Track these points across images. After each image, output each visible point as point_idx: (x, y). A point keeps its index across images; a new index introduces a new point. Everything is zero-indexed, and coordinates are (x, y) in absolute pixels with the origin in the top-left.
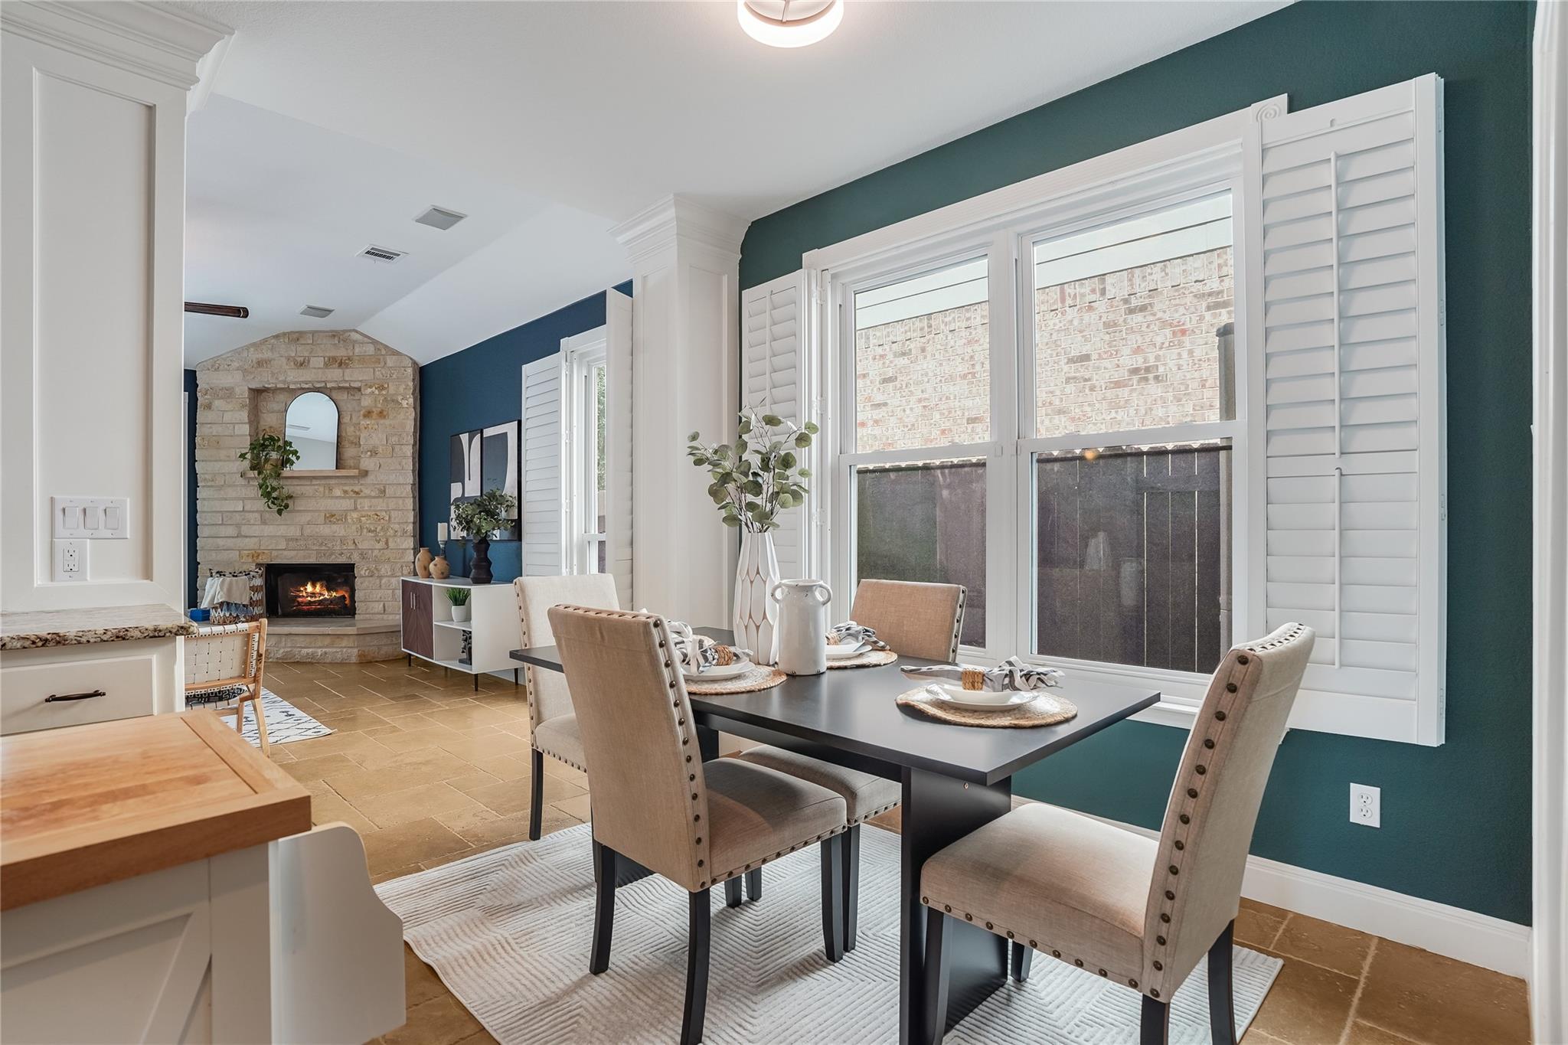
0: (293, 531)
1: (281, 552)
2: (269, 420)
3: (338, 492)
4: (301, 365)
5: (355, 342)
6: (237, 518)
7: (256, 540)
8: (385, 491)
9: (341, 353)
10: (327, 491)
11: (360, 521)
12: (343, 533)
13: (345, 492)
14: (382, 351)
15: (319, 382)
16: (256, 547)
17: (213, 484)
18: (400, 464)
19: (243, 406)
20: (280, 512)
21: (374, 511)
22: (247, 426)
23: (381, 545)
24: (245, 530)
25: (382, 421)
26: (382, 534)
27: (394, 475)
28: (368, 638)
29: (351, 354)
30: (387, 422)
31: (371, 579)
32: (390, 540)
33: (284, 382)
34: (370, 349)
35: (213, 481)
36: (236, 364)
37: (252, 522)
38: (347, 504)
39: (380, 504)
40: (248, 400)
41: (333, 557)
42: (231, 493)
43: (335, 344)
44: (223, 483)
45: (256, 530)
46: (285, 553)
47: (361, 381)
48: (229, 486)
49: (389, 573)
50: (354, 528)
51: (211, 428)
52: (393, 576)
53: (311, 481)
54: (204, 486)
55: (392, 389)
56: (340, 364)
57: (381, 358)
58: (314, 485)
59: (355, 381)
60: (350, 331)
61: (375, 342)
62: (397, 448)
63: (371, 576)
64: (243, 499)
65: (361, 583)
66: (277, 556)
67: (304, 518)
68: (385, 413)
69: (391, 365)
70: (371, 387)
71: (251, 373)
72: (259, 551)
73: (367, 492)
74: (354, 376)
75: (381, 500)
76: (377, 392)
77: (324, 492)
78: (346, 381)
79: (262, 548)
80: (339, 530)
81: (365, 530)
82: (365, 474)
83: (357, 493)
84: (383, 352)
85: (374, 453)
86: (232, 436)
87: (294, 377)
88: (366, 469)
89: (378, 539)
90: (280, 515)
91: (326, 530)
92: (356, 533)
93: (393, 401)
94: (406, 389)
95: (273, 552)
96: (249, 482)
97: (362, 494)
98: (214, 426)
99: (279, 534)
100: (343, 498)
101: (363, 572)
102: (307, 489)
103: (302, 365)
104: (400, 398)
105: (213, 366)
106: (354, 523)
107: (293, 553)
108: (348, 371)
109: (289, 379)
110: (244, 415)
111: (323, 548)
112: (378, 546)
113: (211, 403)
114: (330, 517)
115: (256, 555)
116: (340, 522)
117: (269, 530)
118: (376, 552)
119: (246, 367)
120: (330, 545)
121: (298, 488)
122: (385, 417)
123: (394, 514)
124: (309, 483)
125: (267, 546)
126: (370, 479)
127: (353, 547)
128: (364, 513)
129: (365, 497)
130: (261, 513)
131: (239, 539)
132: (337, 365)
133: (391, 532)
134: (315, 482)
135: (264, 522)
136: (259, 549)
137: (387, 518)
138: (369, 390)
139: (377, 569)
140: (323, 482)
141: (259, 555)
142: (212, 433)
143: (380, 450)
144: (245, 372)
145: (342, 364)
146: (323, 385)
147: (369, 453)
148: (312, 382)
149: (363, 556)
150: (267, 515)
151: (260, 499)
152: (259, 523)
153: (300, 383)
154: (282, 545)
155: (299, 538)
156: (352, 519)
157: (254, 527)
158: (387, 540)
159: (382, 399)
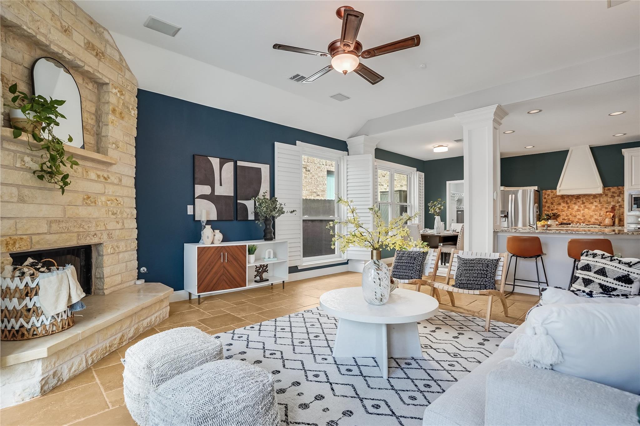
0: (58, 212)
1: (42, 236)
3: (93, 176)
5: (107, 42)
7: (12, 222)
8: (121, 180)
9: (98, 44)
10: (84, 172)
11: (107, 204)
12: (96, 215)
16: (11, 232)
18: (130, 160)
21: (116, 196)
23: (121, 225)
25: (121, 121)
26: (120, 216)
27: (128, 168)
29: (104, 50)
30: (123, 123)
31: (114, 256)
32: (125, 221)
34: (117, 58)
37: (6, 198)
38: (99, 188)
39: (119, 191)
43: (93, 32)
46: (48, 237)
47: (109, 79)
49: (124, 249)
55: (127, 97)
56: (97, 55)
57: (123, 68)
60: (105, 29)
61: (118, 51)
63: (114, 253)
65: (107, 261)
66: (38, 241)
68: (123, 116)
69: (126, 78)
70: (115, 88)
72: (16, 237)
73: (112, 178)
74: (105, 71)
75: (119, 187)
76: (119, 95)
79: (19, 232)
80: (93, 212)
81: (110, 213)
82: (111, 163)
83: (106, 179)
84: (124, 64)
85: (117, 146)
89: (117, 220)
91: (83, 212)
92: (105, 216)
94: (133, 101)
95: (33, 237)
97: (109, 181)
99: (41, 215)
100: (96, 182)
103: (66, 31)
104: (130, 107)
106: (103, 206)
107: (55, 237)
111: (81, 230)
112: (117, 227)
114: (88, 199)
115: (12, 242)
117: (28, 210)
122: (123, 118)
125: (27, 230)
126: (114, 168)
127: (104, 228)
128: (109, 198)
129: (111, 183)
133: (125, 215)
135: (22, 200)
137: (122, 203)
138: (114, 90)
139: (116, 247)
141: (15, 243)
143: (120, 145)
146: (83, 64)
147: (114, 145)
148: (73, 55)
149: (110, 236)
150: (26, 191)
151: (16, 169)
152: (15, 199)
153: (64, 50)
154: (44, 228)
155: (61, 219)
156: (102, 202)
157: (10, 206)
158: (123, 221)
159: (122, 102)
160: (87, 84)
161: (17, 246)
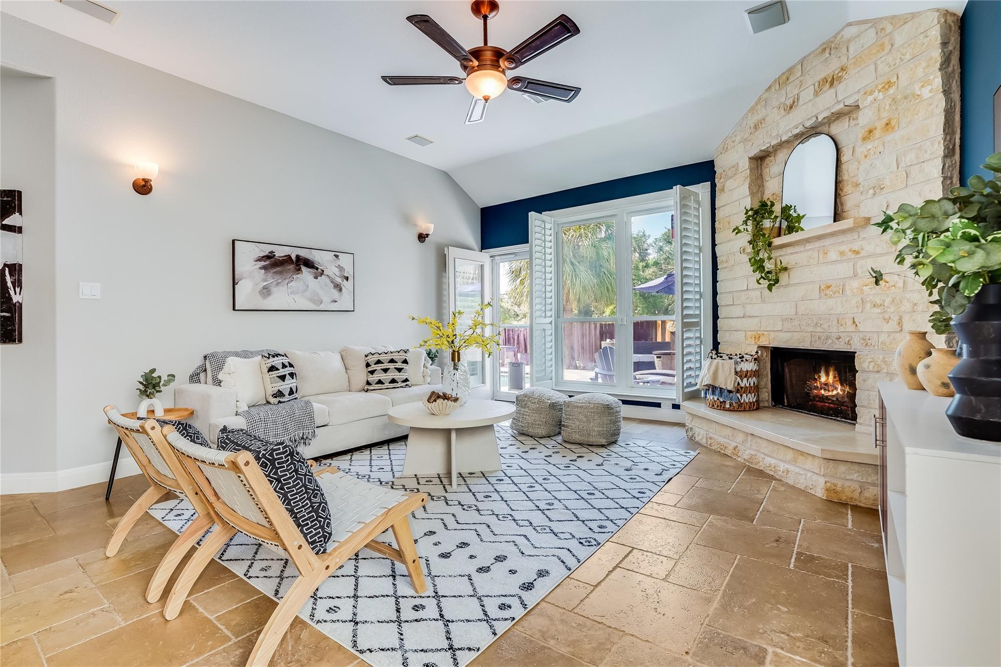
0: (787, 309)
2: (769, 187)
4: (792, 107)
5: (850, 39)
6: (743, 297)
7: (758, 319)
9: (833, 66)
10: (821, 256)
11: (862, 292)
12: (840, 309)
13: (842, 253)
14: (885, 31)
15: (814, 121)
16: (758, 328)
17: (727, 265)
19: (745, 179)
20: (770, 288)
22: (749, 199)
24: (749, 310)
25: (889, 137)
26: (892, 309)
28: (842, 468)
29: (844, 61)
30: (898, 134)
33: (780, 135)
35: (727, 262)
36: (738, 139)
37: (754, 301)
38: (844, 269)
40: (749, 171)
41: (830, 341)
42: (739, 272)
44: (733, 263)
45: (758, 310)
46: (783, 335)
47: (857, 92)
50: (853, 302)
51: (725, 209)
53: (805, 246)
55: (904, 80)
56: (832, 83)
57: (887, 39)
58: (808, 250)
59: (850, 96)
60: (843, 28)
61: (876, 23)
63: (878, 372)
65: (863, 381)
66: (774, 338)
67: (799, 293)
68: (893, 123)
69: (901, 42)
70: (872, 94)
71: (749, 141)
72: (761, 333)
74: (849, 89)
76: (881, 96)
78: (841, 102)
79: (762, 329)
80: (835, 306)
81: (868, 305)
82: (866, 223)
83: (857, 252)
84: (889, 29)
85: (878, 188)
86: (738, 214)
87: (786, 125)
88: (867, 216)
89: (887, 317)
90: (771, 291)
91: (821, 307)
92: (856, 310)
93: (906, 98)
94: (926, 68)
95: (772, 334)
97: (863, 253)
98: (727, 207)
100: (841, 261)
101: (867, 366)
102: (799, 257)
104: (917, 87)
105: (724, 148)
106: (854, 295)
107: (788, 335)
108: (841, 87)
109: (783, 130)
110: (746, 188)
111: (819, 329)
112: (887, 327)
113: (724, 185)
114: (826, 289)
115: (757, 337)
116: (837, 295)
117: (763, 309)
118: (883, 337)
119: (746, 136)
120: (825, 326)
121: (792, 257)
122: (894, 128)
124: (803, 249)
127: (852, 328)
129: (869, 256)
130: (761, 290)
131: (745, 319)
132: (828, 85)
133: (906, 306)
134: (809, 246)
135: (761, 301)
136: (760, 331)
137: (901, 284)
138: (870, 99)
139: (885, 362)
140: (817, 244)
141: (759, 337)
142: (724, 214)
143: (887, 181)
144: (745, 142)
145: (834, 81)
146: (820, 122)
147: (871, 191)
149: (867, 341)
154: (779, 326)
155: (794, 317)
156: (852, 289)
157: (756, 307)
158: (901, 319)
159: (888, 102)
161: (761, 340)
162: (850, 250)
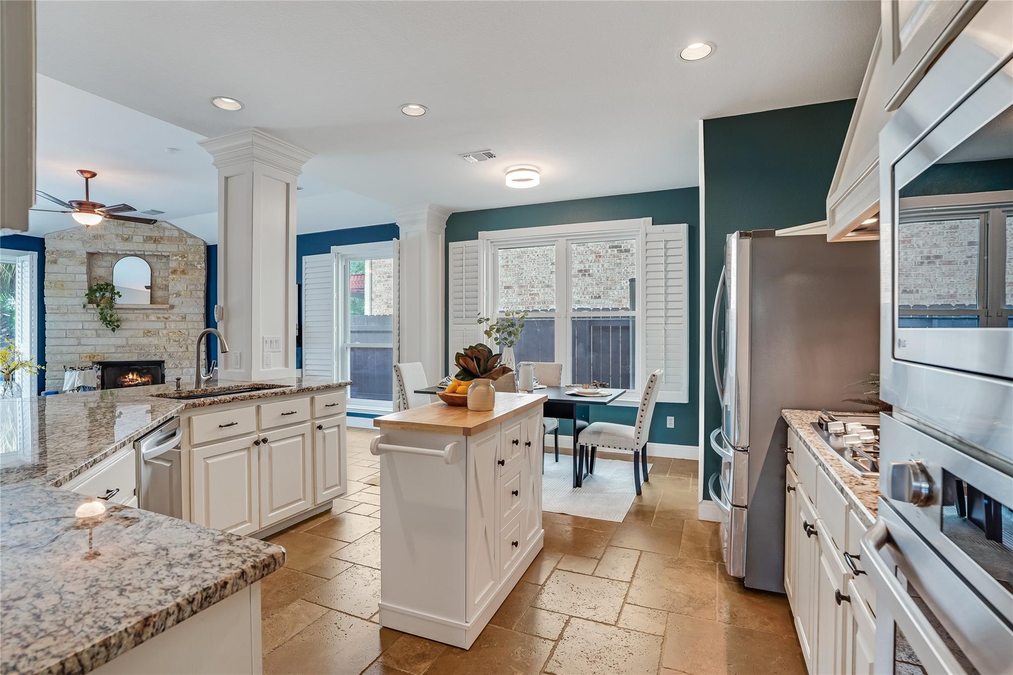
0: (121, 341)
1: (111, 354)
2: (100, 271)
3: (153, 318)
4: (127, 240)
5: (165, 228)
6: (78, 333)
7: (93, 347)
8: (185, 318)
9: (156, 234)
10: (145, 317)
11: (169, 335)
12: (156, 342)
13: (158, 318)
14: (183, 236)
15: (139, 251)
16: (92, 352)
17: (58, 311)
18: (196, 302)
19: (82, 263)
20: (113, 330)
21: (179, 329)
22: (86, 276)
23: (184, 349)
24: (84, 341)
25: (184, 276)
26: (183, 343)
27: (192, 308)
29: (162, 235)
30: (187, 277)
31: (176, 369)
32: (189, 347)
33: (114, 250)
34: (176, 233)
35: (58, 309)
36: (77, 236)
37: (89, 336)
38: (160, 325)
39: (182, 325)
40: (86, 260)
41: (150, 357)
42: (72, 317)
43: (151, 229)
44: (66, 311)
45: (93, 341)
46: (115, 355)
47: (169, 252)
48: (71, 313)
49: (188, 366)
50: (164, 339)
51: (56, 276)
52: (190, 367)
53: (134, 311)
54: (50, 313)
55: (190, 258)
56: (155, 241)
57: (184, 239)
58: (136, 313)
59: (165, 252)
60: (162, 221)
61: (178, 229)
62: (194, 293)
63: (176, 368)
64: (83, 322)
65: (169, 372)
66: (108, 357)
67: (128, 333)
68: (186, 272)
69: (190, 244)
70: (176, 256)
71: (88, 243)
73: (173, 318)
74: (164, 248)
75: (183, 323)
76: (180, 259)
77: (143, 318)
78: (159, 252)
79: (97, 352)
80: (154, 341)
81: (172, 341)
82: (172, 307)
83: (166, 319)
84: (185, 236)
85: (178, 295)
86: (73, 282)
87: (120, 246)
88: (173, 304)
89: (181, 346)
90: (114, 332)
91: (145, 341)
92: (166, 343)
93: (191, 265)
94: (200, 258)
95: (105, 354)
96: (87, 311)
97: (170, 319)
98: (59, 275)
99: (110, 343)
100: (157, 321)
101: (170, 366)
102: (131, 316)
104: (196, 263)
105: (58, 236)
106: (164, 336)
107: (120, 355)
108: (160, 246)
109: (117, 248)
110: (84, 269)
111: (142, 351)
112: (181, 350)
113: (56, 260)
114: (148, 333)
115: (92, 356)
116: (154, 336)
117: (101, 341)
118: (179, 354)
119: (85, 238)
120: (147, 350)
121: (124, 315)
122: (185, 274)
123: (191, 331)
124: (132, 312)
125: (101, 351)
126: (175, 311)
127: (164, 351)
128: (171, 331)
129: (172, 321)
130: (96, 330)
131: (79, 347)
132: (153, 241)
133: (190, 342)
134: (136, 311)
135: (98, 336)
136: (95, 353)
137: (187, 333)
138: (175, 258)
139: (180, 364)
140: (142, 311)
141: (95, 356)
142: (57, 279)
143: (182, 293)
144: (84, 242)
145: (156, 241)
146: (143, 253)
147: (175, 295)
148: (133, 251)
149: (170, 356)
150: (101, 332)
151: (96, 321)
152: (95, 336)
153: (126, 251)
154: (113, 350)
155: (125, 346)
156: (163, 334)
157: (91, 339)
158: (187, 346)
159: (183, 263)
160: (161, 260)
161: (96, 358)
162: (163, 317)
